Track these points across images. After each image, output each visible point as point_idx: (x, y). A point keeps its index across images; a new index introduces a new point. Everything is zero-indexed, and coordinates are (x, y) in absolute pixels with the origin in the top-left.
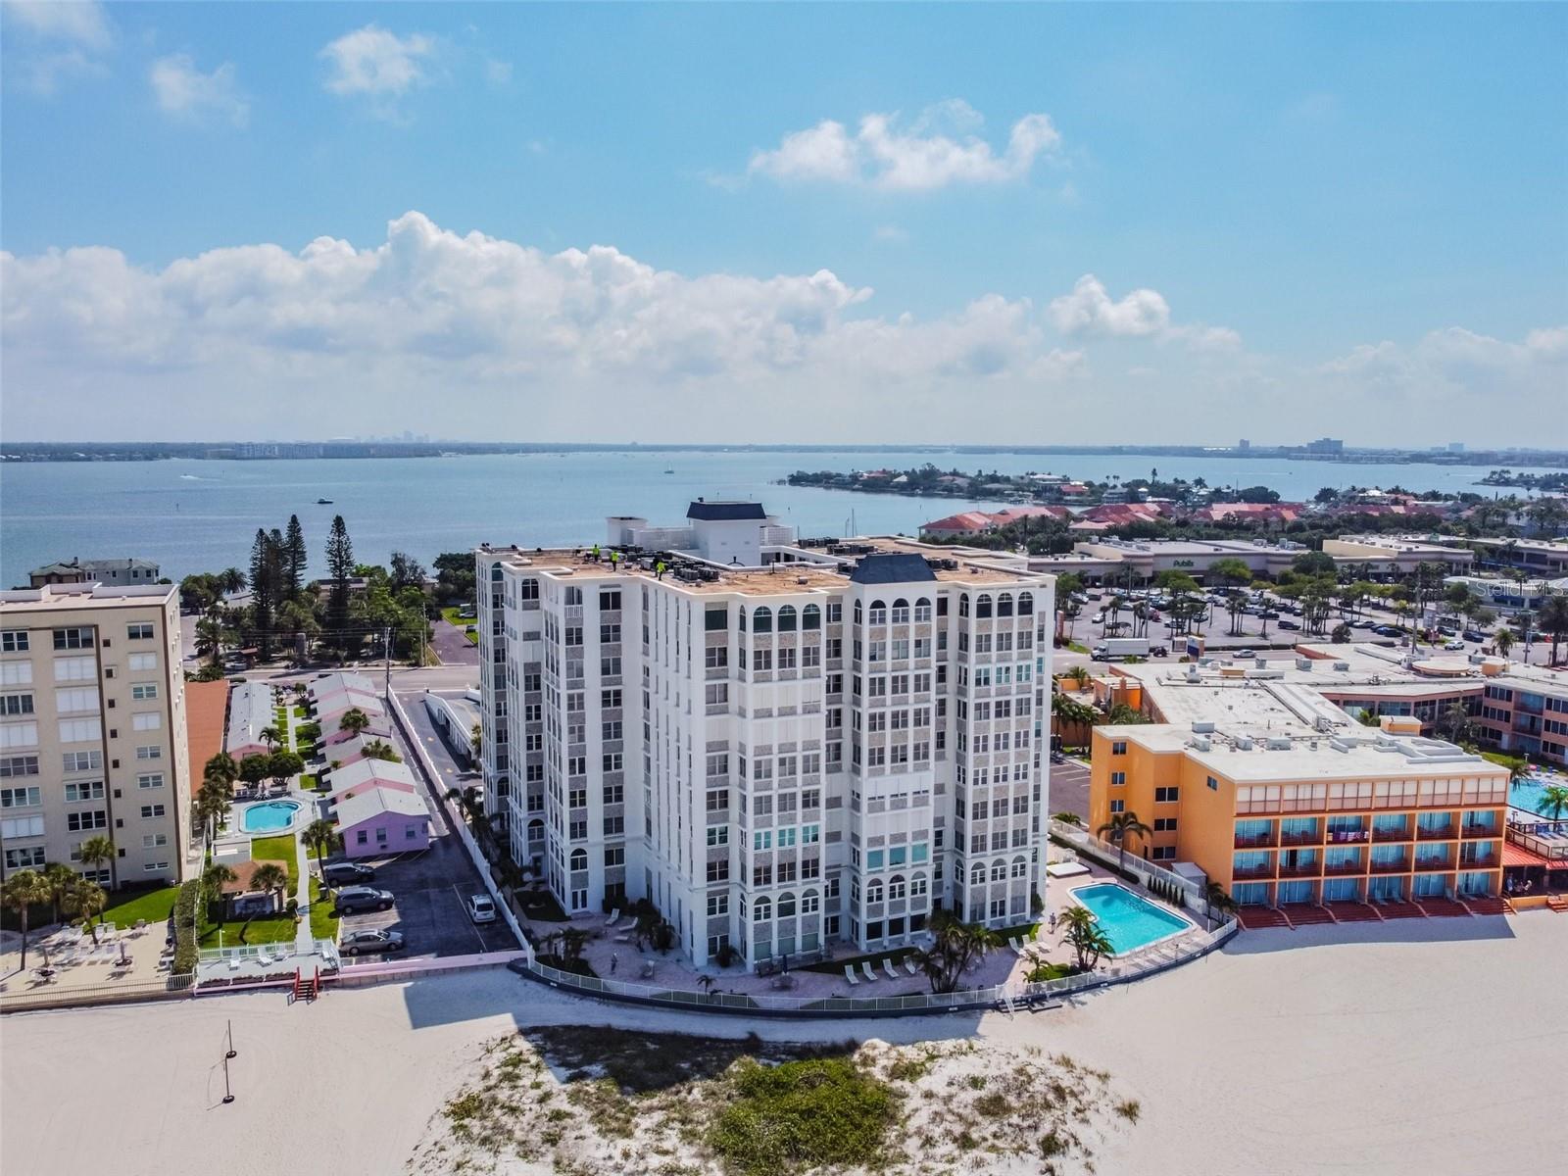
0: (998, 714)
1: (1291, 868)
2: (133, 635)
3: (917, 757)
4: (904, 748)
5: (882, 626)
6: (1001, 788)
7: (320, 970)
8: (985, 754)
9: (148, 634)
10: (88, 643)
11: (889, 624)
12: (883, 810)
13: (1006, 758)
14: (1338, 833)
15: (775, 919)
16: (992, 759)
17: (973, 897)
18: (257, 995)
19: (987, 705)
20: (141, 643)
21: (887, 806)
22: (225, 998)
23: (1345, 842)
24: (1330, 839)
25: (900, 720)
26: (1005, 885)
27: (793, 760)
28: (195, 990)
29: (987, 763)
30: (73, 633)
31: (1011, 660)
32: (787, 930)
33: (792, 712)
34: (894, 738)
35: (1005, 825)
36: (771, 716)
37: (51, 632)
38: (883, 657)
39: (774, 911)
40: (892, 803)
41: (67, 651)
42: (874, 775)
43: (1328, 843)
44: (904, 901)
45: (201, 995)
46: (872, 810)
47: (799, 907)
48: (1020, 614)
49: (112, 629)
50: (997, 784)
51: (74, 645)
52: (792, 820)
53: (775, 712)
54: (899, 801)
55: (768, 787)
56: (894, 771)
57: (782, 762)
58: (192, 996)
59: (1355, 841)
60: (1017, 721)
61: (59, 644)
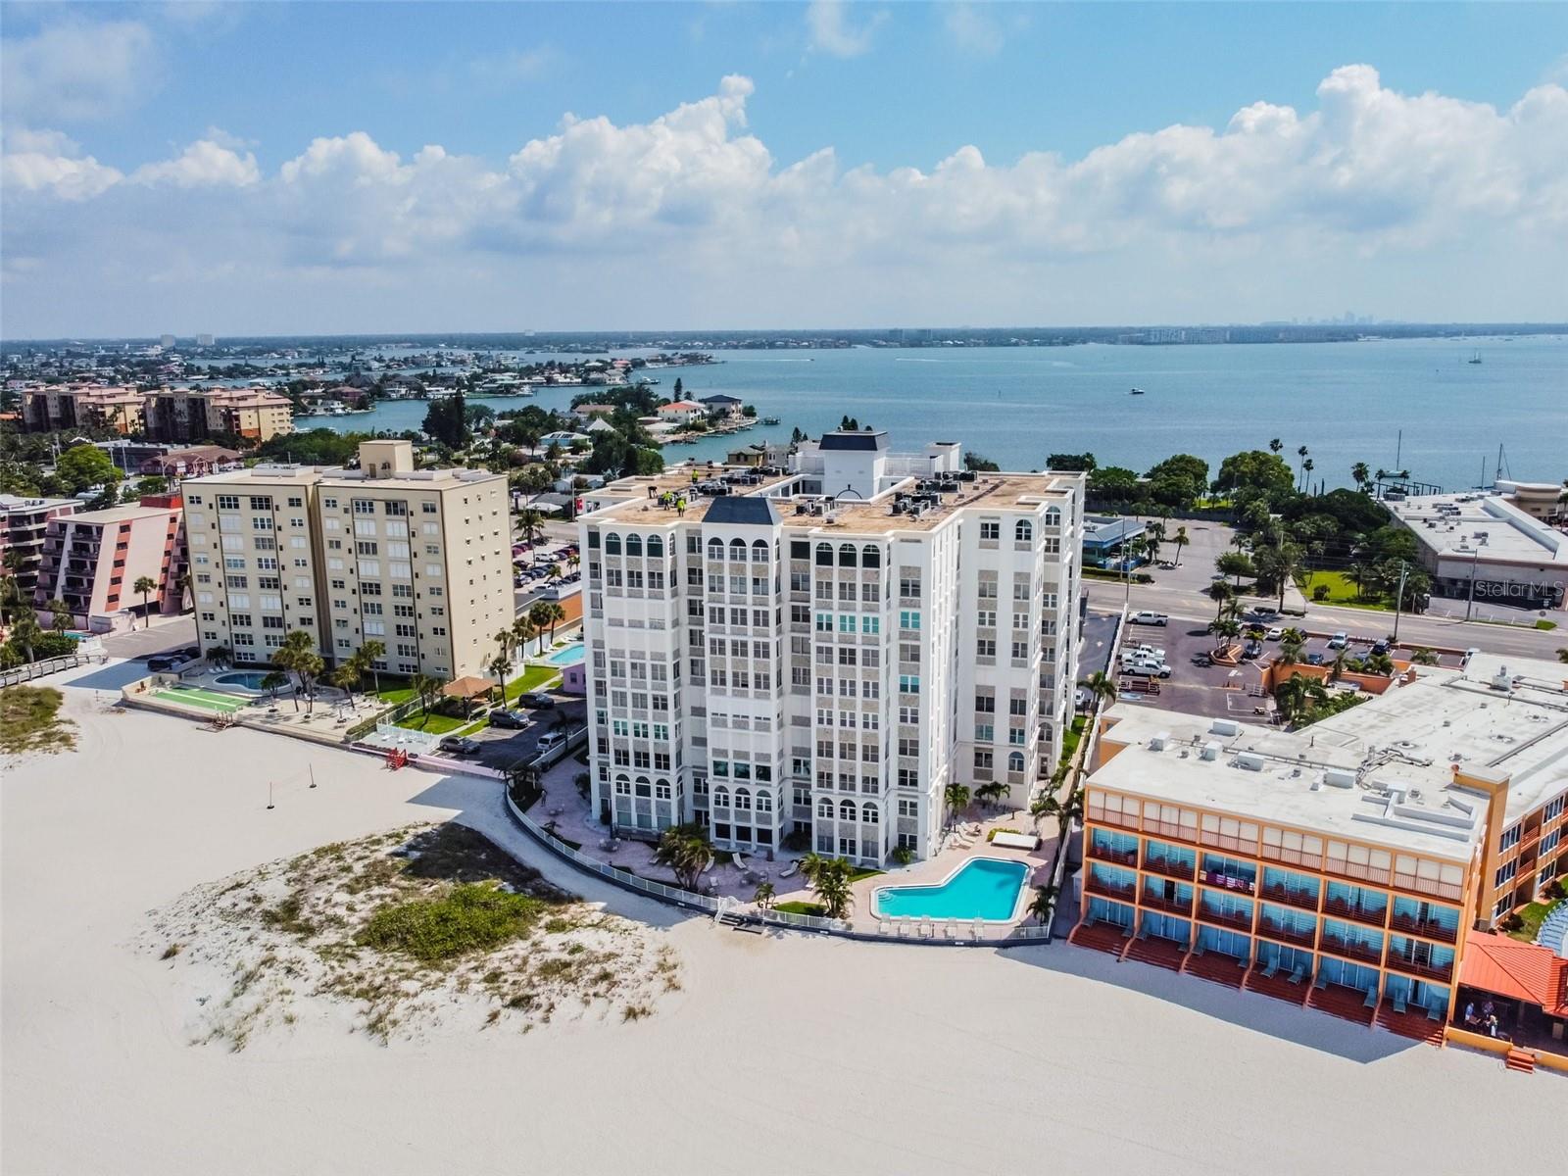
0: (842, 661)
1: (1169, 900)
2: (426, 510)
3: (757, 685)
4: (745, 675)
5: (721, 561)
6: (847, 733)
7: (408, 753)
8: (829, 696)
9: (434, 510)
10: (403, 512)
11: (727, 560)
12: (726, 726)
13: (853, 705)
14: (1215, 874)
15: (633, 795)
16: (836, 703)
17: (819, 829)
18: (376, 759)
19: (829, 650)
20: (430, 515)
21: (730, 724)
22: (361, 756)
23: (1223, 886)
24: (1204, 877)
25: (740, 649)
26: (854, 826)
27: (643, 666)
28: (351, 746)
29: (831, 705)
30: (395, 505)
31: (855, 610)
32: (644, 808)
33: (639, 625)
34: (735, 664)
35: (853, 769)
36: (622, 625)
37: (383, 504)
38: (722, 590)
39: (633, 789)
40: (734, 722)
41: (393, 517)
42: (717, 694)
43: (1200, 882)
44: (749, 813)
45: (353, 750)
46: (715, 723)
47: (654, 792)
48: (864, 566)
49: (415, 505)
50: (843, 728)
51: (396, 513)
52: (644, 716)
53: (626, 623)
54: (741, 722)
55: (623, 685)
56: (734, 693)
57: (634, 666)
58: (348, 749)
59: (1236, 890)
60: (864, 670)
61: (388, 512)
